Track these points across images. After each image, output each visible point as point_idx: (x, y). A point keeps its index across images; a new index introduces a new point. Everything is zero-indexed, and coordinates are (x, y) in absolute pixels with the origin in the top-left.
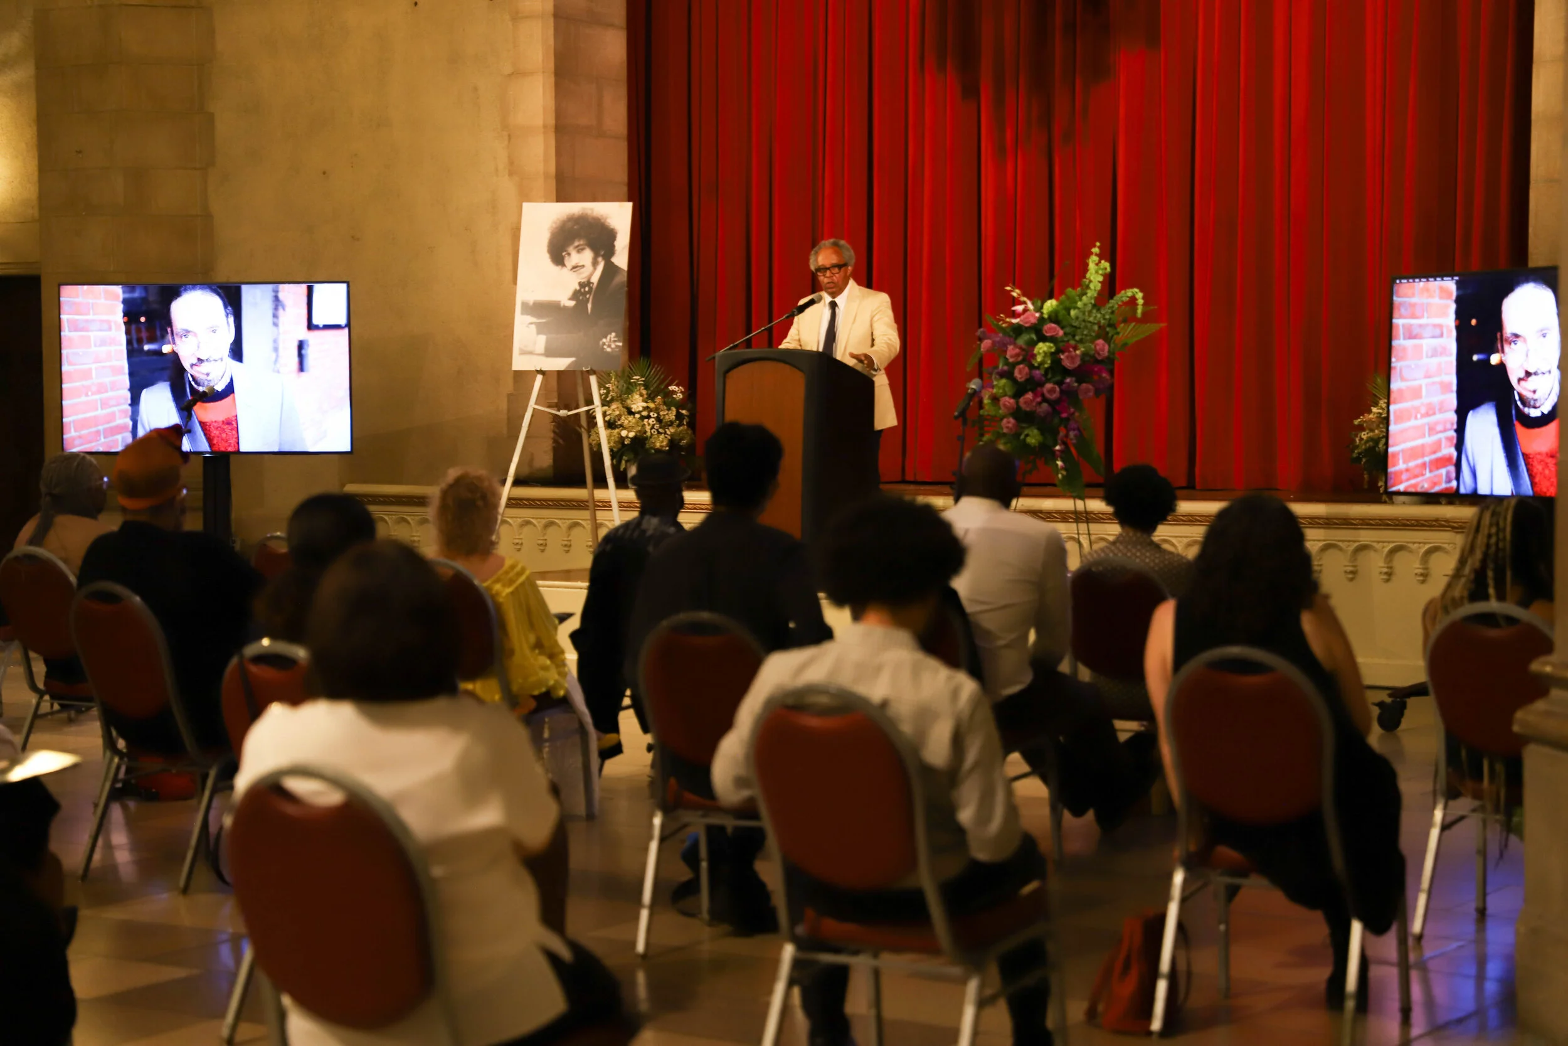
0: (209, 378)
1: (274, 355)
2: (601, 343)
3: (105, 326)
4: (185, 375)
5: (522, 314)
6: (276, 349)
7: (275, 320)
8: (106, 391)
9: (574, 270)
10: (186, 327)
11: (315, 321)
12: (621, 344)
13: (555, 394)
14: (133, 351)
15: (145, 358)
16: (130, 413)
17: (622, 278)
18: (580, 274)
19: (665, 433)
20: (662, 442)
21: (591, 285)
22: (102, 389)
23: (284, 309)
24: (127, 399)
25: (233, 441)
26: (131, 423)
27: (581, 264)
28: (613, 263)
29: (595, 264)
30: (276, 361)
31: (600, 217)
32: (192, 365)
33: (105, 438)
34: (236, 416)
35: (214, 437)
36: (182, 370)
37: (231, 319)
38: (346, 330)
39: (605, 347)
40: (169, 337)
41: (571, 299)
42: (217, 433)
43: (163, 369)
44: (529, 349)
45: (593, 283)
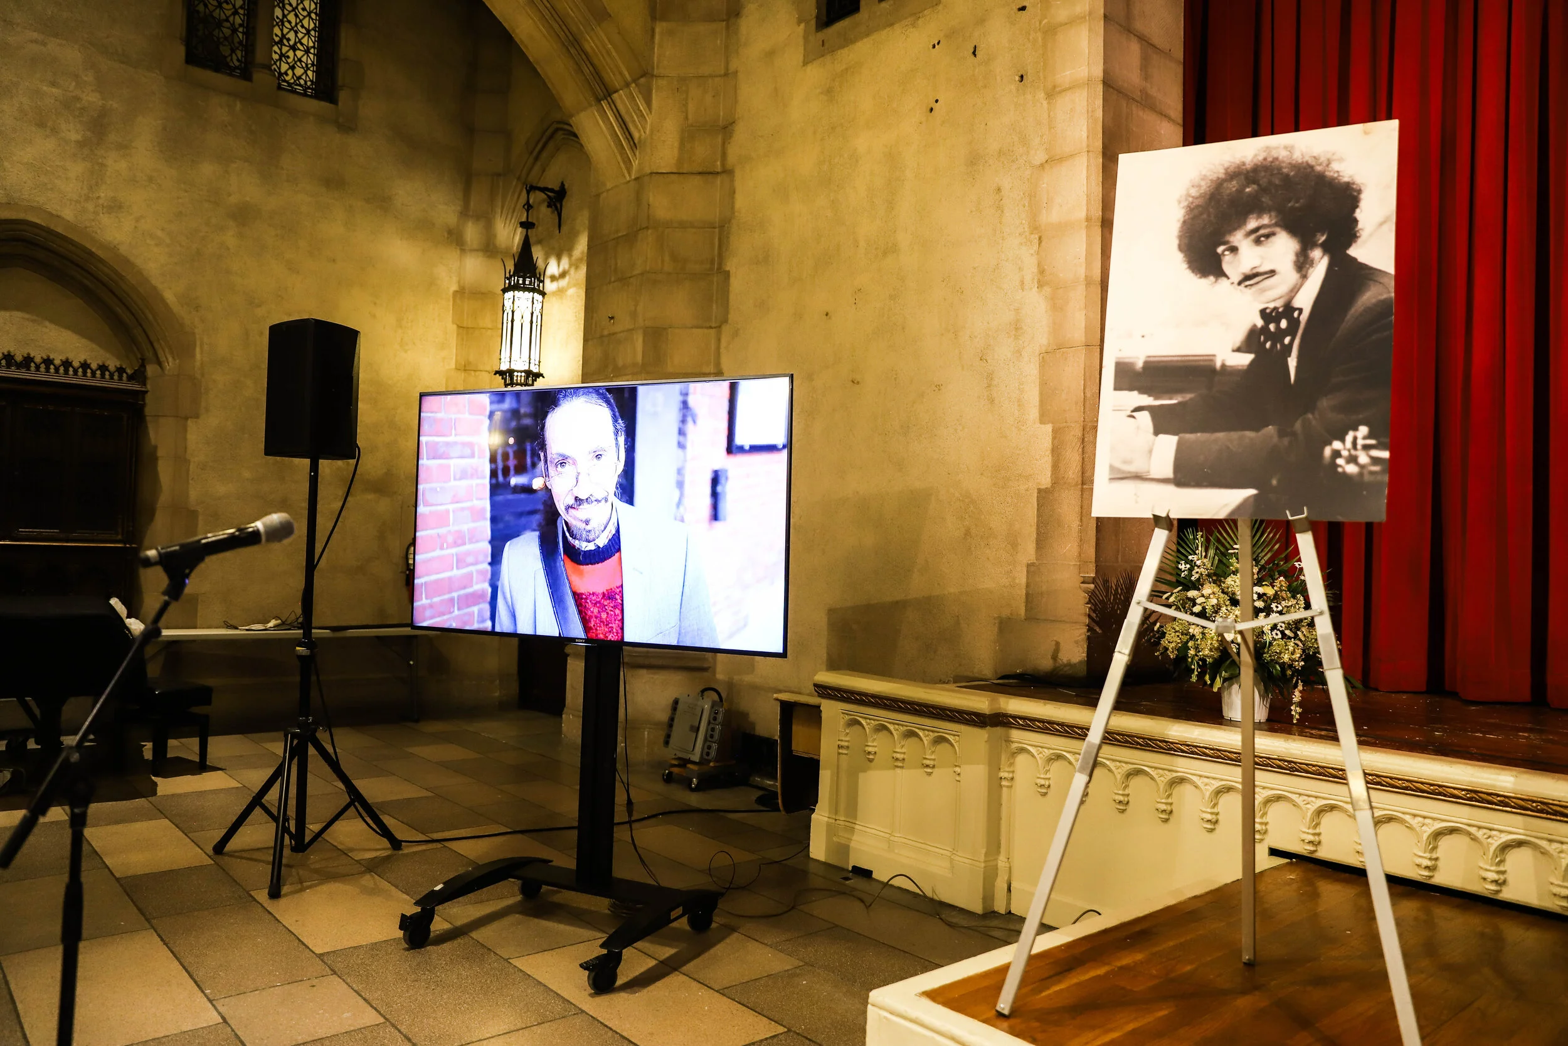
0: (588, 528)
1: (676, 493)
2: (1327, 451)
3: (468, 451)
4: (559, 521)
5: (1117, 388)
6: (680, 485)
7: (682, 439)
8: (464, 544)
9: (1248, 283)
10: (562, 451)
11: (739, 440)
12: (1385, 454)
13: (1092, 567)
14: (497, 488)
15: (510, 497)
16: (489, 576)
17: (1383, 292)
18: (1263, 290)
19: (1296, 636)
20: (1293, 653)
21: (1296, 314)
22: (459, 541)
23: (694, 422)
24: (486, 556)
25: (615, 626)
26: (490, 590)
27: (1261, 270)
28: (1354, 260)
29: (1303, 264)
30: (679, 504)
31: (1312, 162)
32: (569, 508)
33: (459, 609)
34: (622, 586)
35: (591, 617)
36: (557, 514)
37: (622, 439)
38: (784, 454)
39: (1340, 461)
40: (542, 464)
41: (1238, 350)
42: (596, 610)
43: (532, 512)
44: (1132, 468)
45: (1301, 310)
